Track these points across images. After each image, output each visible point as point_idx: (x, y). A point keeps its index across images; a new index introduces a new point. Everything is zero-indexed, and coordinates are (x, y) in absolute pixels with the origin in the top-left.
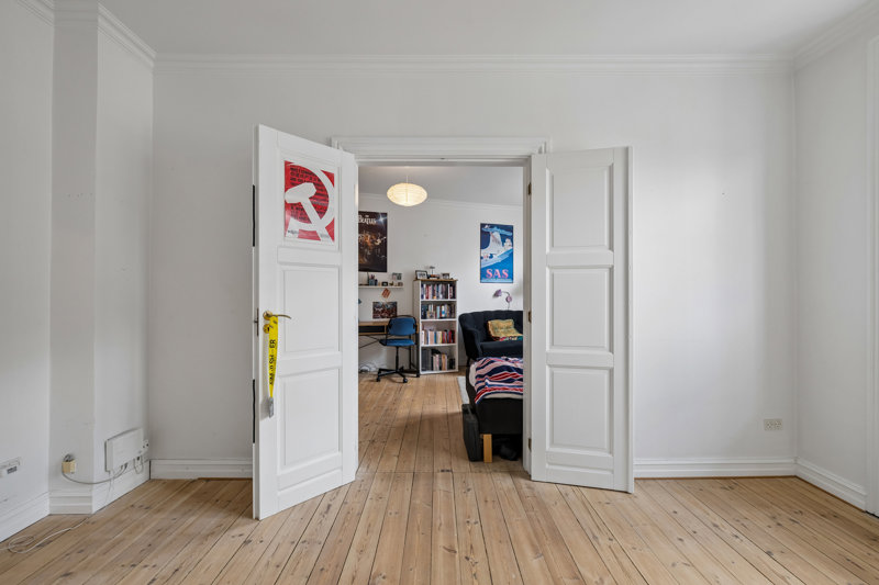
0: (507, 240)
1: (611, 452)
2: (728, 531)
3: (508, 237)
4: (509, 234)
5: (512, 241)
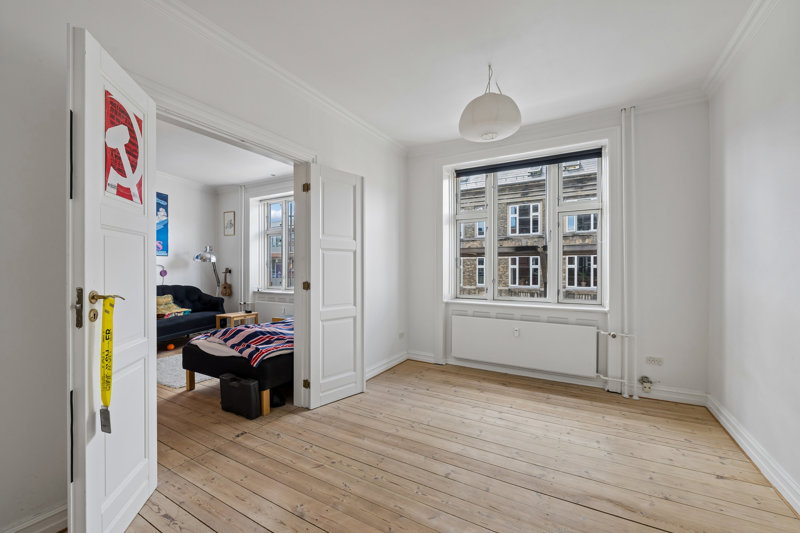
0: (161, 209)
1: (355, 370)
2: (411, 389)
3: (163, 206)
4: (163, 203)
5: (167, 211)
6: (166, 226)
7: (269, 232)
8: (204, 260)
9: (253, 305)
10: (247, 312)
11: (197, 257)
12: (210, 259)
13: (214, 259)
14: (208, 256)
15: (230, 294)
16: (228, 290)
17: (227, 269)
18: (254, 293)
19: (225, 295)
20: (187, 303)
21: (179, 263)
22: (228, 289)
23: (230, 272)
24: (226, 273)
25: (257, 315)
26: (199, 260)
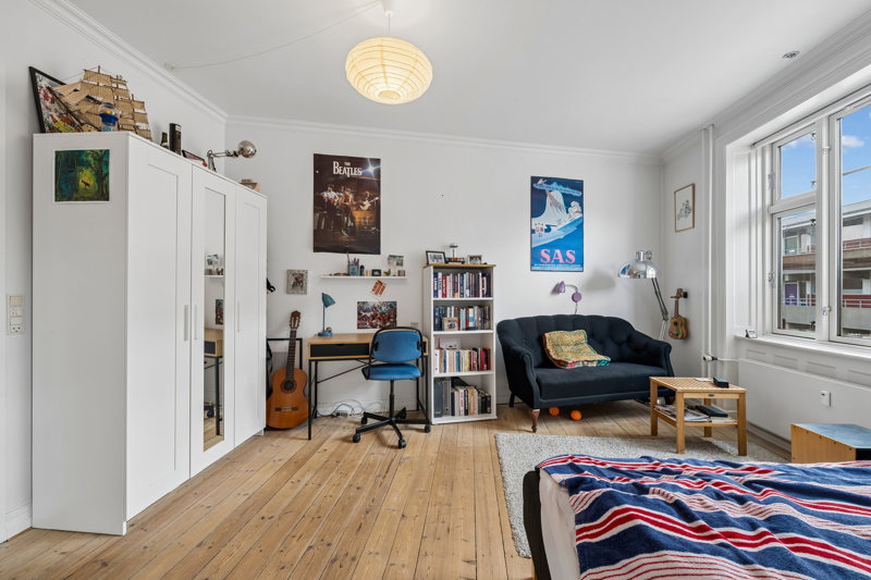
0: (573, 203)
4: (576, 193)
5: (581, 205)
6: (581, 227)
7: (773, 209)
8: (635, 275)
9: (734, 365)
10: (717, 384)
11: (624, 271)
12: (645, 274)
13: (651, 273)
14: (642, 267)
15: (686, 336)
16: (682, 330)
17: (680, 291)
18: (737, 339)
19: (675, 336)
20: (611, 346)
21: (601, 283)
22: (682, 328)
23: (686, 295)
24: (677, 297)
25: (742, 394)
26: (626, 276)
